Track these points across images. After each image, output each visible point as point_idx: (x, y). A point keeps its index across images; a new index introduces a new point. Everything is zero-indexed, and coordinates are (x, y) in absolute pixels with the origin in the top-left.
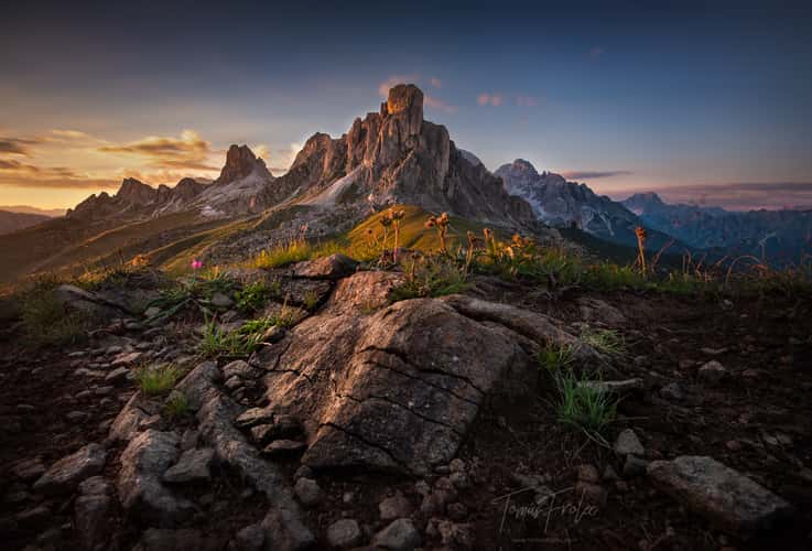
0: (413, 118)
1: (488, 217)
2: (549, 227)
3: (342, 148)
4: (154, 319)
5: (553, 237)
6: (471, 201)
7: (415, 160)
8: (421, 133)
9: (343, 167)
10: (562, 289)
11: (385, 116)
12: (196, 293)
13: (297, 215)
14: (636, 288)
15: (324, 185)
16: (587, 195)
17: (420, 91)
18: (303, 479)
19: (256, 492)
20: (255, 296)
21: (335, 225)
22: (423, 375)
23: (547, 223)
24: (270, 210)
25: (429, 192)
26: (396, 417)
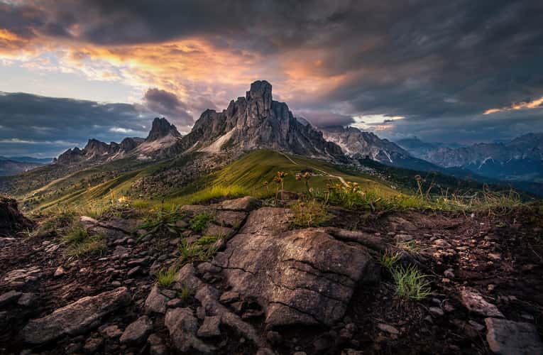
0: (266, 100)
1: (314, 155)
2: (352, 159)
3: (223, 119)
4: (144, 237)
5: (355, 165)
6: (303, 146)
7: (268, 123)
8: (271, 108)
9: (224, 129)
10: (379, 213)
11: (249, 99)
12: (165, 220)
13: (196, 157)
14: (419, 208)
15: (213, 141)
16: (375, 140)
17: (269, 84)
18: (271, 332)
19: (247, 340)
20: (201, 222)
21: (221, 163)
22: (324, 275)
23: (351, 157)
24: (180, 155)
25: (278, 142)
26: (314, 297)
